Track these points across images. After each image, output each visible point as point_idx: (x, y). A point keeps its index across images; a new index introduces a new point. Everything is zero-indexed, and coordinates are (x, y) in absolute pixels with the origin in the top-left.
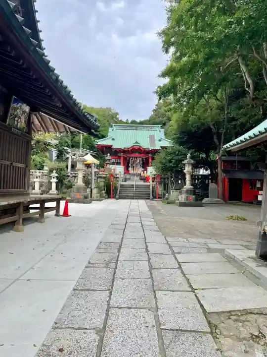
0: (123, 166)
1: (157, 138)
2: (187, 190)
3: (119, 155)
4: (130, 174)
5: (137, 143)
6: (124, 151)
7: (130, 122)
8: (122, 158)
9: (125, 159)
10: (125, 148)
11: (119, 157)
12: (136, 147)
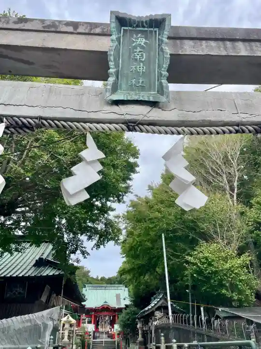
0: (94, 324)
1: (122, 297)
2: (140, 342)
3: (91, 314)
4: (99, 332)
5: (106, 302)
6: (95, 310)
7: (99, 278)
8: (93, 316)
9: (96, 317)
10: (96, 307)
11: (91, 316)
12: (105, 306)
